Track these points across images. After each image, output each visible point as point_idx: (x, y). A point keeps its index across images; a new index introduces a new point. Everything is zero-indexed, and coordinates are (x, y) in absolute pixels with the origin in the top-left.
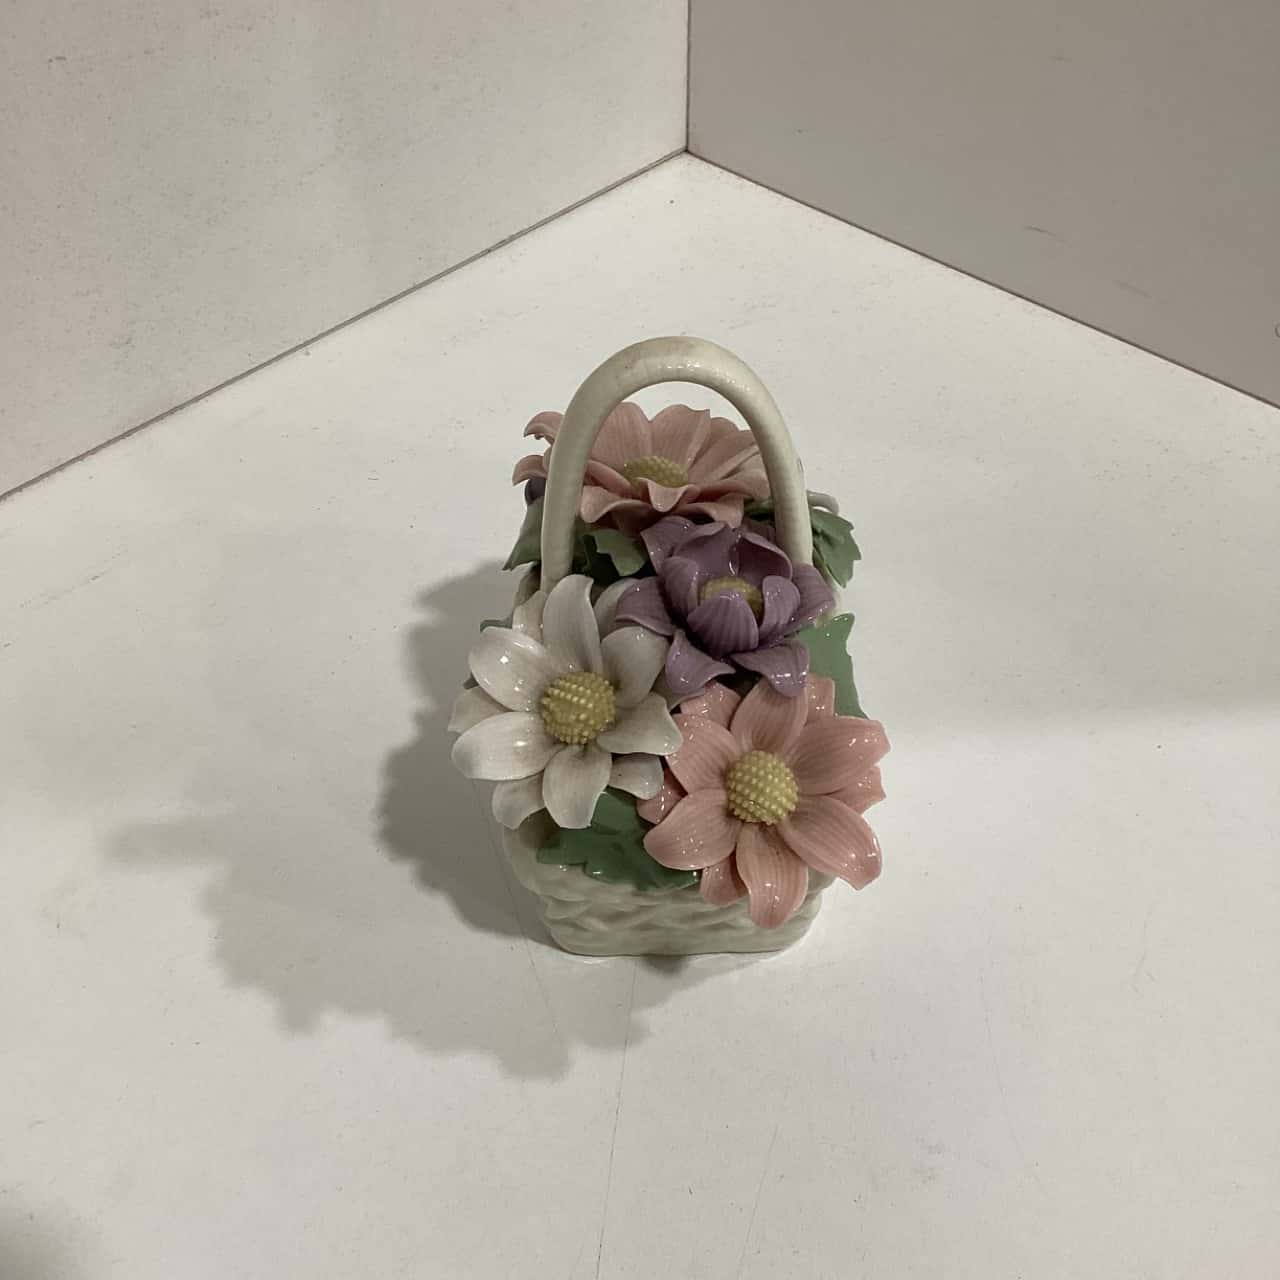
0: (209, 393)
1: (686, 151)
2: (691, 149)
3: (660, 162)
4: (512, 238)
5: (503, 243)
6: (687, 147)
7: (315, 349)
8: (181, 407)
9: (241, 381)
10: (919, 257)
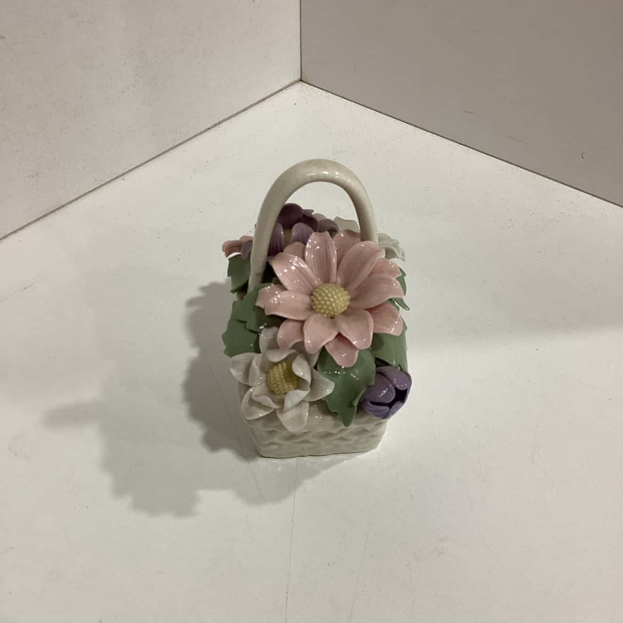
0: (76, 199)
1: (301, 80)
2: (303, 79)
3: (289, 86)
4: (220, 123)
5: (216, 125)
6: (301, 78)
7: (127, 177)
8: (63, 206)
9: (92, 193)
10: (414, 127)
